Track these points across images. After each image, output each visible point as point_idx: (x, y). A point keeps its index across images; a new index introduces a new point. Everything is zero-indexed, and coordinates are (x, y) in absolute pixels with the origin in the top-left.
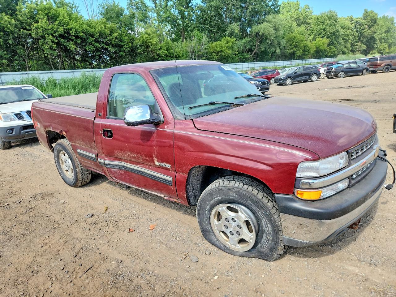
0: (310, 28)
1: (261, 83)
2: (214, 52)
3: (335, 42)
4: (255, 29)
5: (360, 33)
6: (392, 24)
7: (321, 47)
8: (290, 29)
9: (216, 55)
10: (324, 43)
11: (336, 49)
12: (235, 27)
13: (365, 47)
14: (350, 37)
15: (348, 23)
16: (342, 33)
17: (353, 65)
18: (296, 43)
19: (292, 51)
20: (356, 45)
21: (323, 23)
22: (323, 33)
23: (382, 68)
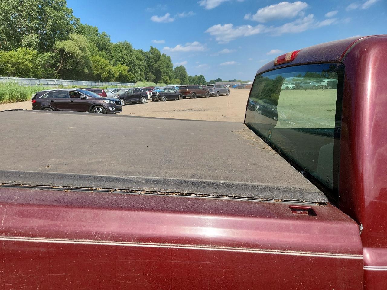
0: (110, 54)
1: (115, 102)
2: (8, 63)
3: (133, 70)
4: (59, 45)
5: (150, 65)
6: (170, 61)
7: (123, 72)
8: (92, 51)
9: (12, 67)
10: (125, 70)
11: (134, 76)
12: (34, 38)
13: (155, 77)
14: (144, 67)
15: (140, 56)
16: (138, 63)
17: (172, 91)
18: (101, 65)
19: (98, 72)
20: (148, 75)
21: (121, 51)
22: (123, 60)
23: (190, 95)
